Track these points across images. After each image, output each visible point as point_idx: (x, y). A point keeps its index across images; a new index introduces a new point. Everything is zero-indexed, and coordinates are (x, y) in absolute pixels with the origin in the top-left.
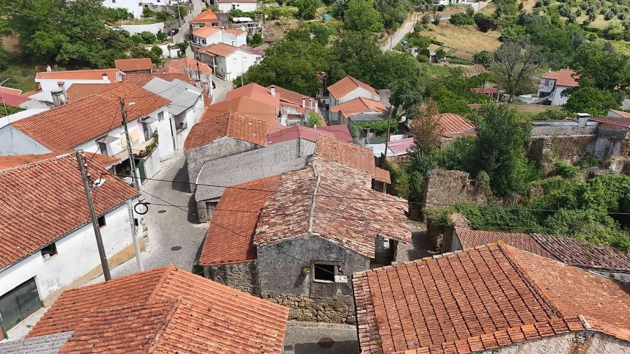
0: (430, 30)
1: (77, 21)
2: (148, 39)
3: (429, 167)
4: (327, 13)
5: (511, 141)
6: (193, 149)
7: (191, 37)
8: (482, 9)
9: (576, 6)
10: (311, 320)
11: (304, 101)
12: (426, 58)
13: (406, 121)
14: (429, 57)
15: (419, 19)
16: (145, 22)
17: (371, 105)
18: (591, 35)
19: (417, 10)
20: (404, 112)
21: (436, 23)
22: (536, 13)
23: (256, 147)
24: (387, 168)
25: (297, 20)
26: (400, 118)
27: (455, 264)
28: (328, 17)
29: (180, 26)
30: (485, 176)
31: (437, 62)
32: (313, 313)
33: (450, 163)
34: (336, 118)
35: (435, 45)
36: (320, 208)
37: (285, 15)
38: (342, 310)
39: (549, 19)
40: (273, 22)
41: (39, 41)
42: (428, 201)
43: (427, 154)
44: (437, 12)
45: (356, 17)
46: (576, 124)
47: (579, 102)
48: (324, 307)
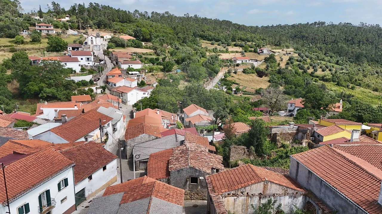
0: (232, 77)
1: (52, 77)
2: (84, 83)
3: (231, 145)
4: (178, 69)
5: (261, 134)
6: (130, 140)
7: (107, 82)
8: (259, 66)
9: (307, 64)
10: (189, 199)
11: (172, 116)
12: (231, 92)
13: (221, 126)
14: (232, 91)
15: (226, 71)
16: (82, 75)
17: (205, 118)
18: (315, 79)
19: (225, 66)
20: (220, 121)
21: (235, 73)
22: (287, 68)
23: (157, 138)
24: (214, 145)
25: (163, 73)
26: (218, 124)
27: (236, 171)
28: (179, 71)
29: (100, 76)
30: (253, 148)
31: (236, 94)
32: (190, 197)
33: (239, 143)
34: (188, 124)
35: (235, 85)
36: (191, 158)
37: (156, 70)
38: (200, 194)
39: (294, 71)
40: (150, 74)
41: (31, 87)
42: (231, 159)
43: (230, 140)
44: (236, 67)
45: (193, 71)
46: (289, 127)
47: (300, 116)
48: (194, 194)
